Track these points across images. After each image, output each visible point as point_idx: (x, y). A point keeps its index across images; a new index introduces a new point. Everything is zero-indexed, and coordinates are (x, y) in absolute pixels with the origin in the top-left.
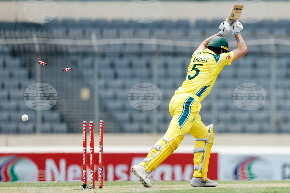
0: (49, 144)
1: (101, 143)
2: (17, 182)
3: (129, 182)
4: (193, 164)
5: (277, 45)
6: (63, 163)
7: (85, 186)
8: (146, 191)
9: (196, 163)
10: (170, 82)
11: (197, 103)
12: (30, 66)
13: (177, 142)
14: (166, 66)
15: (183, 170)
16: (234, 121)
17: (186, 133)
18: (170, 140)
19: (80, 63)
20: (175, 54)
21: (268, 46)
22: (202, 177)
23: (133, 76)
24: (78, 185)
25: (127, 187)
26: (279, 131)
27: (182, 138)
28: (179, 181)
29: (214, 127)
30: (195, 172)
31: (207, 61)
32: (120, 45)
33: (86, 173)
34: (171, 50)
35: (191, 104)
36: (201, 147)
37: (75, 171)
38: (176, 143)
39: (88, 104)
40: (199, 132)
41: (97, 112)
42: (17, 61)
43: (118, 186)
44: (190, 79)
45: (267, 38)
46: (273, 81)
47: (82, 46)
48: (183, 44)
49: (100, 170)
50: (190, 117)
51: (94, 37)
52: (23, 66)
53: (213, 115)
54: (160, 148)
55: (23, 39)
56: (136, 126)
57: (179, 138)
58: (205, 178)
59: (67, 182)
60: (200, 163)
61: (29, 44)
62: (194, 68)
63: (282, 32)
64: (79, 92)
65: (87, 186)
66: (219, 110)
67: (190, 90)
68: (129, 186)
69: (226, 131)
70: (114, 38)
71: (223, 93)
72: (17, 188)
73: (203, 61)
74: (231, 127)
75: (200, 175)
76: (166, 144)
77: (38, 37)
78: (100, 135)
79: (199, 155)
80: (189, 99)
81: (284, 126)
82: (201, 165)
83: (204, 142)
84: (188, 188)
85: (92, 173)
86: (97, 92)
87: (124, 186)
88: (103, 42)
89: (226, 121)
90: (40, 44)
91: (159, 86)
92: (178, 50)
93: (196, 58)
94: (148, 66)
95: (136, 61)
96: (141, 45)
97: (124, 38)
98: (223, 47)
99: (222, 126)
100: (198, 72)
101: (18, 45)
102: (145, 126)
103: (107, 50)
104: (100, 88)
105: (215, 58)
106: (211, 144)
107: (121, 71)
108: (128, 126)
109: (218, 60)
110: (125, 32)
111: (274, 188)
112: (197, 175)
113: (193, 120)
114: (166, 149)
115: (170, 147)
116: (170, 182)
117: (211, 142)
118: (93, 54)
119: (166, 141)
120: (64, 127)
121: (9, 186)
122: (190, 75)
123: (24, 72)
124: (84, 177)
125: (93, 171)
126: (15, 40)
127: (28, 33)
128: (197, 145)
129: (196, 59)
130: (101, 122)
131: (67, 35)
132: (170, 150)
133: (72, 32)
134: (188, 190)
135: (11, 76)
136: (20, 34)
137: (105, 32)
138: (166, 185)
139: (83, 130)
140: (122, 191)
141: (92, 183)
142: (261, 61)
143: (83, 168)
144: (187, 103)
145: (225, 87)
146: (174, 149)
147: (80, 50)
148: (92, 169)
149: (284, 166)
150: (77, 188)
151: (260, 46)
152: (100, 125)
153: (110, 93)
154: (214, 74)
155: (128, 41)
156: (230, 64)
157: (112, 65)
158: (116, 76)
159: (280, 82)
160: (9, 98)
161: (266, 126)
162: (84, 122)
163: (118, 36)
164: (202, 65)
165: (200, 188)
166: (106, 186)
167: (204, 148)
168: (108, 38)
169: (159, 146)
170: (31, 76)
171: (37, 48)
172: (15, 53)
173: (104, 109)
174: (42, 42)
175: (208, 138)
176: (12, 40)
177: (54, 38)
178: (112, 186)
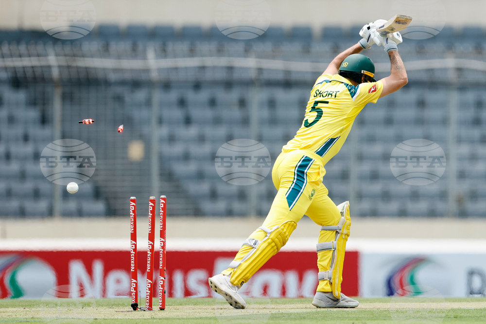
0: (75, 235)
1: (163, 234)
2: (21, 299)
3: (210, 299)
4: (317, 270)
5: (459, 70)
6: (98, 267)
7: (135, 307)
8: (239, 314)
9: (321, 269)
10: (278, 131)
11: (318, 167)
12: (44, 104)
13: (285, 233)
14: (272, 104)
15: (301, 279)
16: (386, 196)
17: (301, 218)
18: (272, 230)
19: (128, 99)
20: (288, 84)
21: (445, 70)
22: (332, 292)
23: (217, 121)
24: (123, 305)
25: (206, 307)
26: (463, 214)
27: (293, 225)
28: (293, 298)
29: (350, 207)
30: (321, 283)
31: (335, 96)
32: (195, 67)
33: (136, 284)
34: (280, 77)
35: (308, 168)
36: (330, 241)
37: (118, 281)
38: (283, 235)
39: (141, 168)
40: (324, 215)
41: (156, 182)
42: (21, 96)
43: (190, 306)
44: (307, 127)
45: (443, 58)
46: (452, 130)
47: (132, 70)
48: (300, 67)
49: (161, 280)
50: (307, 189)
51: (151, 55)
52: (32, 103)
53: (352, 186)
54: (255, 244)
55: (32, 58)
56: (221, 205)
57: (287, 225)
58: (338, 293)
59: (105, 299)
60: (328, 268)
61: (42, 67)
62: (315, 107)
63: (467, 47)
64: (125, 148)
65: (138, 307)
66: (362, 178)
67: (305, 145)
68: (209, 307)
69: (374, 214)
70: (184, 56)
71: (368, 149)
72: (22, 309)
73: (330, 96)
74: (382, 206)
75: (328, 288)
76: (266, 236)
77: (57, 55)
78: (161, 221)
79: (326, 254)
80: (304, 160)
81: (470, 206)
82: (330, 271)
83: (335, 232)
84: (309, 310)
85: (150, 285)
86: (156, 147)
87: (201, 307)
88: (167, 63)
89: (373, 197)
90: (60, 67)
91: (260, 139)
92: (294, 77)
93: (318, 90)
94: (242, 103)
95: (221, 95)
96: (230, 69)
97: (202, 56)
98: (365, 71)
99: (366, 205)
100: (320, 114)
101: (24, 68)
102: (237, 206)
103: (173, 77)
104: (161, 140)
105: (350, 90)
106: (345, 235)
107: (197, 113)
108: (207, 206)
109: (355, 93)
110: (204, 47)
111: (453, 310)
112: (323, 288)
113: (312, 195)
114: (265, 244)
115: (273, 241)
116: (278, 300)
117: (345, 231)
118: (149, 84)
119: (266, 233)
120: (100, 206)
121: (7, 306)
122: (307, 120)
123: (33, 114)
124: (133, 291)
125: (150, 281)
126: (19, 59)
127: (40, 48)
128: (322, 237)
129: (318, 93)
130: (162, 199)
131: (106, 51)
132: (273, 247)
133: (114, 46)
134: (309, 313)
135: (11, 120)
136: (28, 50)
137: (170, 46)
138: (272, 305)
139: (129, 212)
140: (198, 314)
141: (147, 301)
142: (432, 97)
143: (132, 276)
144: (300, 166)
145: (371, 139)
146: (279, 244)
147: (128, 76)
148: (150, 277)
149: (471, 273)
150: (122, 310)
151: (430, 71)
152: (161, 204)
153: (178, 149)
154: (346, 118)
155: (209, 61)
156: (375, 101)
157: (182, 103)
158: (188, 121)
159: (465, 132)
160: (8, 157)
161: (440, 206)
162: (132, 198)
163: (192, 53)
164: (327, 102)
165: (329, 309)
166: (171, 307)
167: (335, 242)
168: (175, 56)
169: (254, 241)
170: (44, 120)
171: (55, 73)
172: (17, 81)
173: (168, 176)
174: (64, 63)
175: (340, 226)
176: (14, 59)
177: (83, 56)
178: (181, 306)
